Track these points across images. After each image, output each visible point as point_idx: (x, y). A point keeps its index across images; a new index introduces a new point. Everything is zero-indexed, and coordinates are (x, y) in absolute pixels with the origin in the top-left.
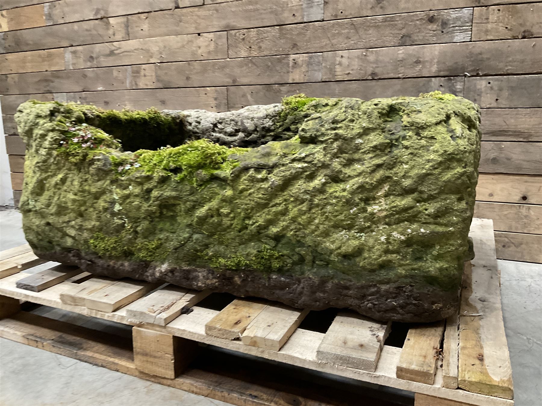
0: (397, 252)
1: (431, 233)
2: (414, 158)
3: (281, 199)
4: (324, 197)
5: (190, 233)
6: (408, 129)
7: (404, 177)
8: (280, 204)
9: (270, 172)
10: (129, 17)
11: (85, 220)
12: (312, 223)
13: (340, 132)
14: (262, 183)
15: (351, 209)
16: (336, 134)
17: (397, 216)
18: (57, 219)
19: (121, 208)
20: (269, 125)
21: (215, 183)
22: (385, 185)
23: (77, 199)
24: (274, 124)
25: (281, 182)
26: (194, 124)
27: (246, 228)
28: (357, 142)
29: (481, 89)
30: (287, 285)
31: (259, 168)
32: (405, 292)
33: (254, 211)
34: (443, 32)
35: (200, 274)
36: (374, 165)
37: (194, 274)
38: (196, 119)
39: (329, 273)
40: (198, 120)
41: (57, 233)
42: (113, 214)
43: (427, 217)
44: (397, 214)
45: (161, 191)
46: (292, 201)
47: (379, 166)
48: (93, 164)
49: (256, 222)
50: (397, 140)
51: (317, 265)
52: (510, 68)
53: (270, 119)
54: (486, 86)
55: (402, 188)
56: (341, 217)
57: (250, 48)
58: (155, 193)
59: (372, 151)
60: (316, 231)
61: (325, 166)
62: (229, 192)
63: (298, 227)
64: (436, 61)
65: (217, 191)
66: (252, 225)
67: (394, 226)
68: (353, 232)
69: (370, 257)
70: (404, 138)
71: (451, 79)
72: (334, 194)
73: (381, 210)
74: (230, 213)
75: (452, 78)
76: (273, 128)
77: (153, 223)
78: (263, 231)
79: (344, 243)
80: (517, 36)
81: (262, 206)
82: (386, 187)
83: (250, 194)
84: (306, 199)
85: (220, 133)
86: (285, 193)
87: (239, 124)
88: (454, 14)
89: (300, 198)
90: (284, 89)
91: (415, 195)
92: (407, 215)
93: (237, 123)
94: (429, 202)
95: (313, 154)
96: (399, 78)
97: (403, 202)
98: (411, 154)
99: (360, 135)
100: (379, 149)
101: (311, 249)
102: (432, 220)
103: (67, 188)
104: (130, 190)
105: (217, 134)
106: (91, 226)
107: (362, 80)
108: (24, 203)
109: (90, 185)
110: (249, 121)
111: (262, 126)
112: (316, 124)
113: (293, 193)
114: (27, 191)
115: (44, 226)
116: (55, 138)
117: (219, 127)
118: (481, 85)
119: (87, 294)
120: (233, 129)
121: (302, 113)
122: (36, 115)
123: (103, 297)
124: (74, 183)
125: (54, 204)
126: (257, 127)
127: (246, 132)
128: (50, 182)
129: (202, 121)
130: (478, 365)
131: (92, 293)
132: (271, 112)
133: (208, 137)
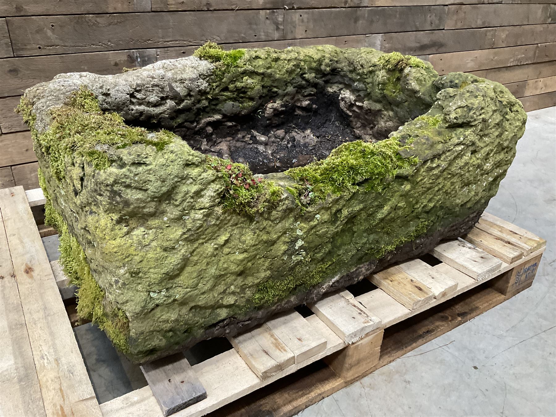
0: (485, 190)
1: (502, 171)
2: (510, 127)
3: (442, 178)
4: (467, 168)
5: (367, 237)
6: (507, 107)
7: (506, 140)
8: (440, 183)
9: (439, 160)
13: (483, 116)
14: (434, 171)
15: (477, 171)
16: (483, 119)
18: (211, 295)
19: (303, 243)
20: (205, 87)
21: (396, 183)
23: (247, 256)
24: (209, 85)
25: (447, 166)
27: (413, 212)
28: (489, 122)
29: (296, 21)
30: (423, 243)
31: (433, 159)
33: (422, 196)
37: (358, 272)
39: (449, 221)
40: (105, 91)
42: (292, 253)
44: (495, 166)
45: (349, 207)
46: (449, 178)
47: (497, 136)
48: (278, 205)
49: (422, 204)
50: (503, 116)
51: (444, 219)
52: (314, 3)
53: (204, 79)
54: (299, 19)
55: (502, 147)
58: (345, 212)
59: (495, 126)
61: (473, 144)
65: (397, 189)
66: (419, 208)
67: (490, 174)
69: (475, 199)
70: (506, 113)
71: (274, 11)
72: (473, 163)
73: (490, 166)
76: (208, 90)
77: (333, 243)
78: (424, 209)
81: (428, 189)
82: (495, 150)
83: (424, 182)
84: (458, 173)
85: (140, 104)
86: (445, 173)
87: (167, 89)
89: (455, 174)
93: (163, 88)
95: (467, 137)
96: (233, 10)
97: (500, 157)
98: (510, 124)
101: (446, 209)
103: (230, 250)
104: (318, 219)
105: (137, 107)
106: (258, 281)
107: (198, 11)
108: (146, 301)
109: (268, 233)
110: (177, 84)
111: (198, 89)
112: (465, 111)
113: (452, 171)
114: (140, 284)
115: (187, 315)
116: (220, 190)
117: (138, 97)
118: (296, 18)
119: (284, 352)
120: (158, 97)
121: (239, 69)
122: (184, 164)
123: (304, 343)
124: (243, 238)
125: (207, 279)
126: (191, 91)
127: (178, 98)
128: (202, 252)
129: (112, 92)
130: (521, 237)
131: (282, 348)
132: (204, 71)
133: (127, 113)
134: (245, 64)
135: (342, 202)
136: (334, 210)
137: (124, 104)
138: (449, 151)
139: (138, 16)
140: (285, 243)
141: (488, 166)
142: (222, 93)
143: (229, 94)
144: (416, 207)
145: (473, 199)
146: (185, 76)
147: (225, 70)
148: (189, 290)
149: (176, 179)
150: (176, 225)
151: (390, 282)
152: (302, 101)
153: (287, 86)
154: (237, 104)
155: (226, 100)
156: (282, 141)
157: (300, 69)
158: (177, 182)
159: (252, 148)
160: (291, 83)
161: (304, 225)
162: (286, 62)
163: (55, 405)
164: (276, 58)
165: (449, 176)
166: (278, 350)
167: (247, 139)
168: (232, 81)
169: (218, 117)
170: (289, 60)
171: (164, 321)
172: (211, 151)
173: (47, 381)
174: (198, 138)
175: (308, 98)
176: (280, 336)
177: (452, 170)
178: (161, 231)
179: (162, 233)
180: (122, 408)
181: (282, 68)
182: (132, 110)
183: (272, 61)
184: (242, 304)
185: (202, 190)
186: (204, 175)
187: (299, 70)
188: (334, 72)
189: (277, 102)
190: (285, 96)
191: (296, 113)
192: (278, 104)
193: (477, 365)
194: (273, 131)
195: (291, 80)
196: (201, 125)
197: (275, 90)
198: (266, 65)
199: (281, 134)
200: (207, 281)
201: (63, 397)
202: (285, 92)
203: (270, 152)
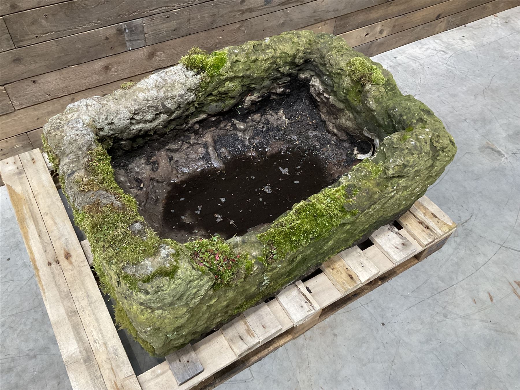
18: (205, 324)
19: (268, 280)
20: (192, 98)
23: (229, 301)
24: (196, 95)
31: (370, 207)
38: (106, 122)
40: (109, 121)
53: (191, 92)
62: (348, 227)
76: (195, 99)
85: (139, 124)
87: (160, 107)
93: (156, 107)
95: (400, 185)
105: (137, 126)
108: (165, 340)
110: (168, 101)
112: (401, 168)
114: (160, 333)
116: (211, 284)
119: (253, 338)
120: (153, 114)
121: (222, 78)
123: (267, 329)
126: (180, 104)
127: (169, 112)
130: (439, 221)
131: (252, 334)
132: (191, 85)
133: (129, 134)
134: (227, 72)
137: (126, 128)
138: (384, 198)
142: (207, 98)
143: (213, 97)
144: (354, 233)
146: (175, 93)
147: (209, 81)
148: (191, 328)
150: (183, 307)
151: (331, 271)
152: (276, 88)
153: (264, 81)
154: (220, 103)
155: (210, 103)
156: (258, 124)
157: (276, 64)
158: (183, 293)
159: (232, 134)
160: (267, 78)
161: (269, 274)
162: (263, 62)
163: (110, 380)
164: (254, 60)
166: (249, 336)
167: (228, 127)
168: (216, 88)
169: (203, 116)
170: (266, 60)
172: (199, 144)
173: (102, 362)
174: (187, 133)
175: (282, 85)
176: (251, 323)
180: (152, 379)
181: (260, 67)
182: (133, 130)
184: (225, 318)
185: (200, 289)
187: (275, 65)
188: (307, 61)
189: (255, 95)
190: (261, 89)
191: (271, 98)
192: (255, 97)
193: (384, 321)
194: (250, 116)
195: (267, 76)
196: (189, 125)
197: (253, 86)
198: (245, 68)
199: (257, 118)
200: (203, 320)
201: (114, 374)
202: (262, 86)
203: (247, 138)
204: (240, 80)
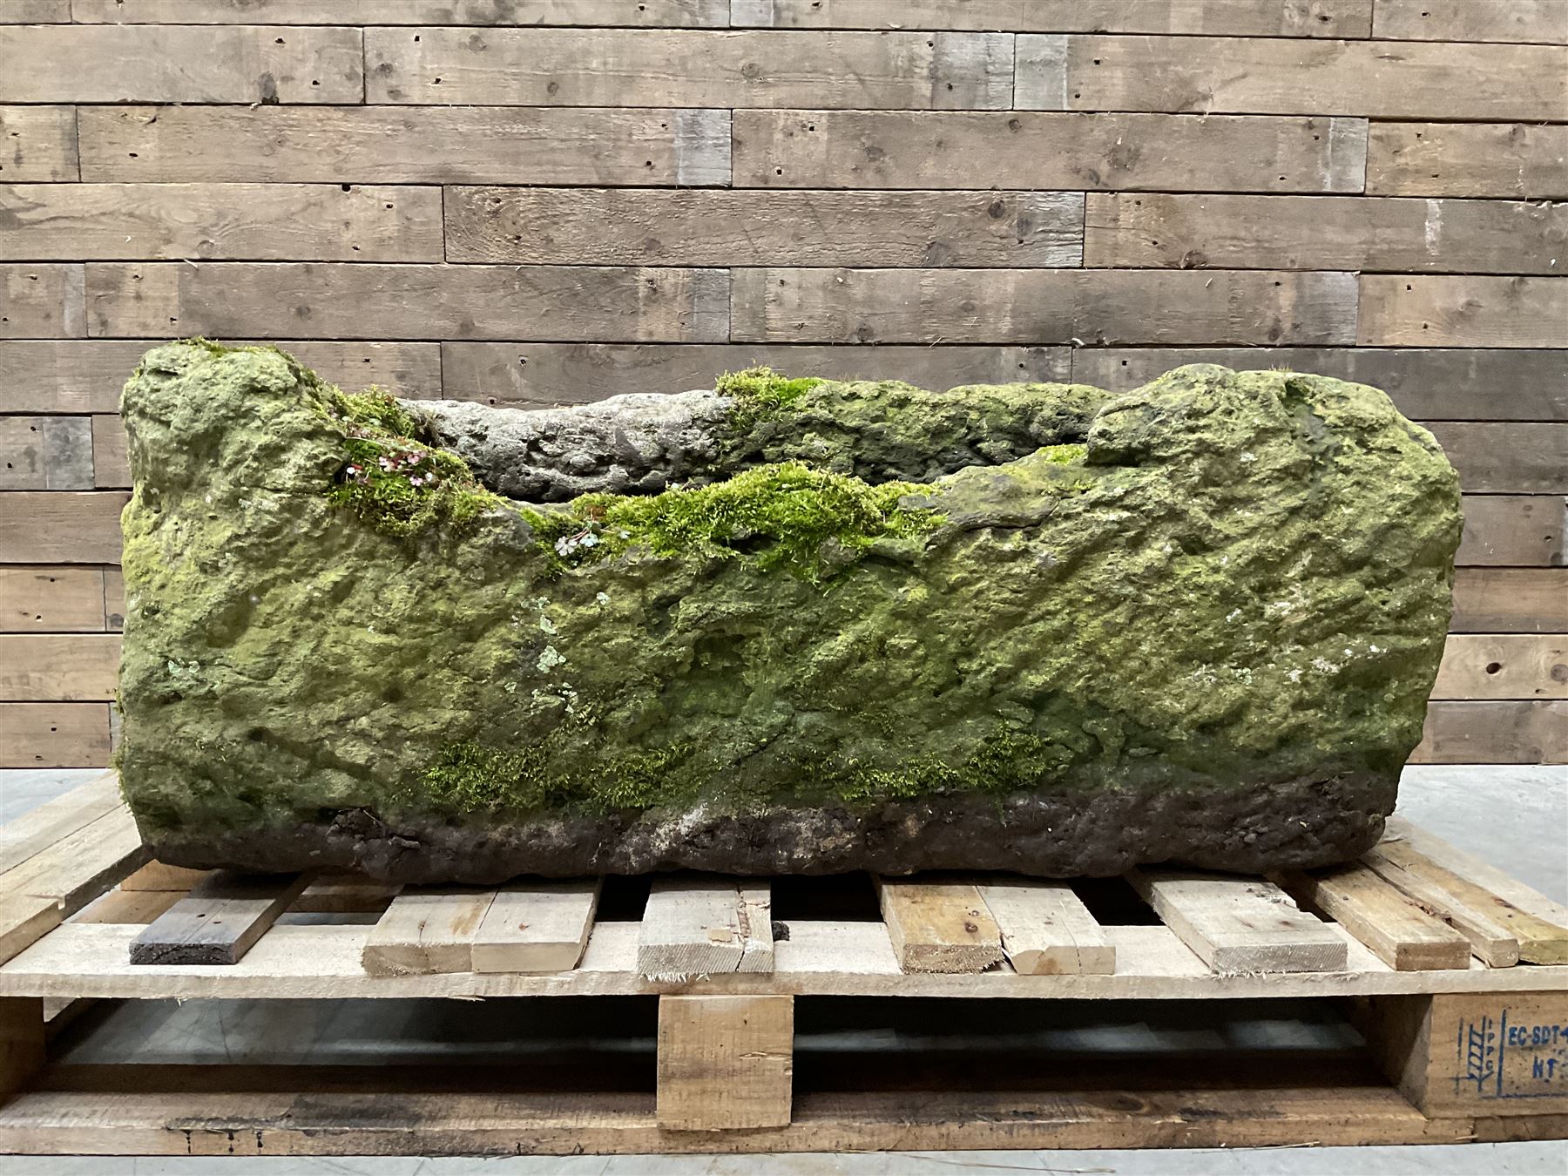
0: (1316, 704)
1: (1390, 652)
2: (1363, 493)
3: (1058, 600)
4: (1169, 589)
5: (788, 713)
6: (1341, 432)
7: (1347, 533)
8: (1054, 614)
9: (1030, 536)
10: (84, 111)
11: (409, 709)
12: (1132, 655)
13: (1207, 436)
14: (1012, 564)
15: (1230, 612)
16: (1200, 442)
17: (1326, 621)
18: (301, 715)
19: (562, 659)
20: (702, 445)
21: (872, 572)
22: (1304, 554)
23: (395, 643)
24: (716, 443)
25: (1064, 559)
26: (464, 440)
27: (960, 682)
28: (1243, 460)
29: (1108, 376)
30: (1053, 820)
31: (1003, 527)
32: (1326, 793)
33: (983, 637)
34: (1021, 242)
35: (803, 825)
36: (1286, 509)
37: (784, 827)
38: (469, 427)
39: (1161, 773)
40: (477, 429)
41: (289, 763)
42: (532, 680)
43: (1384, 619)
44: (1326, 617)
45: (706, 600)
46: (1089, 604)
47: (1294, 512)
48: (475, 533)
49: (990, 664)
50: (1323, 455)
51: (1131, 757)
52: (1164, 332)
53: (704, 429)
54: (1118, 370)
55: (1339, 557)
56: (1208, 633)
57: (518, 238)
58: (689, 608)
59: (1277, 478)
60: (1140, 672)
61: (1174, 515)
62: (916, 592)
63: (1097, 666)
64: (1009, 306)
65: (879, 592)
66: (978, 672)
67: (1316, 646)
68: (1225, 666)
69: (1263, 722)
70: (1338, 450)
71: (1043, 351)
72: (1194, 579)
73: (1296, 610)
74: (915, 647)
75: (1045, 349)
76: (712, 453)
77: (667, 696)
78: (1005, 686)
79: (1208, 695)
80: (1177, 263)
81: (1007, 621)
82: (1306, 558)
83: (980, 592)
84: (1126, 597)
85: (549, 466)
86: (1069, 585)
87: (612, 440)
88: (1046, 204)
89: (1111, 595)
90: (622, 356)
91: (1366, 572)
92: (1345, 617)
93: (603, 438)
94: (1390, 586)
95: (1143, 489)
96: (925, 344)
97: (1342, 590)
98: (1358, 483)
99: (1250, 445)
100: (1291, 475)
101: (1123, 719)
102: (1391, 625)
103: (352, 614)
104: (603, 603)
105: (541, 471)
106: (435, 727)
107: (836, 344)
108: (152, 674)
109: (452, 599)
110: (638, 433)
111: (682, 448)
112: (1138, 419)
113: (1093, 584)
114: (153, 636)
115: (238, 743)
116: (323, 458)
117: (545, 449)
118: (1108, 367)
119: (459, 934)
120: (591, 455)
121: (795, 416)
122: (245, 386)
123: (523, 933)
124: (387, 594)
125: (292, 669)
126: (666, 450)
127: (634, 463)
128: (282, 599)
129: (491, 434)
130: (1517, 915)
131: (466, 928)
132: (705, 411)
133: (514, 479)
134: (813, 406)
135: (680, 581)
136: (654, 593)
137: (510, 458)
138: (1067, 517)
139: (700, 350)
140: (505, 643)
141: (1282, 609)
144: (964, 665)
145: (1253, 718)
146: (661, 419)
147: (756, 413)
148: (245, 679)
149: (223, 411)
150: (227, 517)
151: (907, 903)
153: (928, 467)
157: (969, 428)
158: (227, 418)
160: (938, 461)
161: (560, 610)
162: (927, 409)
164: (899, 400)
165: (1089, 599)
166: (451, 929)
168: (772, 440)
170: (935, 406)
171: (187, 740)
173: (33, 866)
176: (493, 914)
177: (1092, 580)
178: (200, 524)
179: (201, 529)
181: (914, 422)
182: (528, 475)
183: (891, 405)
184: (391, 780)
185: (283, 450)
186: (286, 417)
187: (964, 430)
195: (939, 452)
198: (869, 411)
200: (292, 675)
204: (849, 439)
